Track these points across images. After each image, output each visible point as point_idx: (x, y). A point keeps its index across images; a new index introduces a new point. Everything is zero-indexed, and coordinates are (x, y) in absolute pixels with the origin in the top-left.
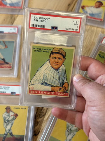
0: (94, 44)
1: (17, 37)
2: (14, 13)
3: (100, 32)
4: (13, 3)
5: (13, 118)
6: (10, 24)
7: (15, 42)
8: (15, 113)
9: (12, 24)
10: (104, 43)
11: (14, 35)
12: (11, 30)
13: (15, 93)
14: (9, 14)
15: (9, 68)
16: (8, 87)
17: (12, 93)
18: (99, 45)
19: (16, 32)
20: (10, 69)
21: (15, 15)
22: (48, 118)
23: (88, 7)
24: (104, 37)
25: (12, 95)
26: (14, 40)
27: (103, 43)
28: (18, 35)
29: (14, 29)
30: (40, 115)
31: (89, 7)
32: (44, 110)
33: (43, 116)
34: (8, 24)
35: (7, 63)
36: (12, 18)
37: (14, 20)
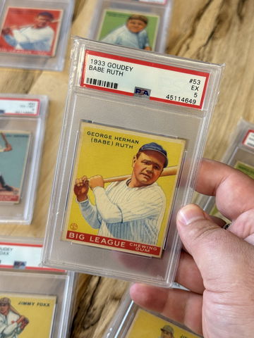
0: (226, 146)
1: (36, 123)
2: (33, 67)
3: (241, 118)
5: (17, 328)
6: (21, 93)
8: (20, 316)
9: (27, 92)
10: (249, 144)
11: (30, 119)
12: (22, 106)
13: (23, 264)
14: (19, 69)
15: (13, 200)
16: (8, 249)
17: (17, 264)
18: (237, 148)
19: (35, 112)
20: (15, 204)
21: (35, 70)
22: (104, 331)
24: (249, 129)
25: (15, 269)
26: (29, 133)
27: (246, 143)
28: (39, 120)
29: (31, 106)
30: (84, 323)
32: (94, 310)
33: (92, 325)
34: (16, 92)
35: (9, 189)
36: (26, 77)
37: (32, 82)
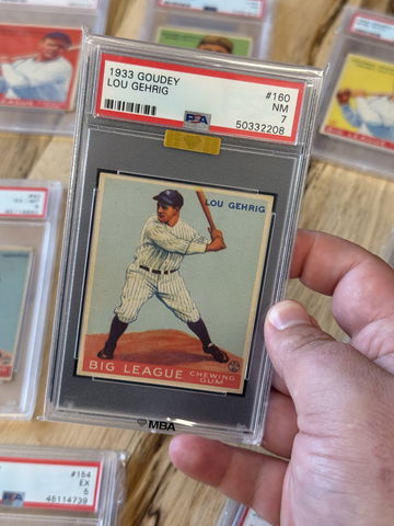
1: (41, 231)
2: (37, 129)
4: (34, 83)
6: (16, 177)
7: (31, 254)
9: (25, 176)
11: (32, 224)
12: (16, 201)
13: (19, 497)
14: (13, 132)
15: (1, 373)
17: (8, 496)
20: (5, 382)
21: (39, 135)
23: (364, 94)
25: (5, 506)
26: (29, 249)
28: (48, 225)
29: (33, 199)
31: (369, 98)
34: (6, 176)
36: (23, 148)
37: (35, 156)
